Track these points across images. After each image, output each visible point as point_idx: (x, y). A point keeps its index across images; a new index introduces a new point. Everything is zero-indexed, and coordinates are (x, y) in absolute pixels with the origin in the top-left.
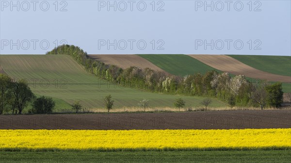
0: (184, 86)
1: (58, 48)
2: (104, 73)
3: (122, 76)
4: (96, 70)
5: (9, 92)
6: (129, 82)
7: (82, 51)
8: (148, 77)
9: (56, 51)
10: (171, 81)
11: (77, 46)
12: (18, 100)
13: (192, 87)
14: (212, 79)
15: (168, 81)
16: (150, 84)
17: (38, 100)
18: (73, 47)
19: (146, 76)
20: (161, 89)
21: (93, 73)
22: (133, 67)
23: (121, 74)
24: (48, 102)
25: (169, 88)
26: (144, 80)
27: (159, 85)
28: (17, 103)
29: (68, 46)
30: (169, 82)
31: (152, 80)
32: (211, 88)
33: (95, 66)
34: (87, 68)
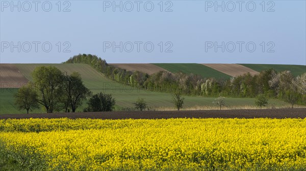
0: (231, 88)
1: (74, 58)
2: (127, 79)
3: (150, 81)
4: (117, 77)
5: (60, 88)
6: (158, 86)
7: (100, 59)
8: (183, 80)
9: (71, 61)
10: (213, 83)
11: (94, 55)
12: (71, 97)
13: (241, 88)
14: (270, 79)
15: (208, 84)
16: (185, 87)
17: (94, 97)
18: (90, 56)
19: (179, 80)
20: (199, 92)
21: (114, 80)
22: (162, 72)
23: (148, 79)
24: (107, 99)
25: (210, 90)
26: (177, 84)
27: (197, 88)
28: (70, 100)
29: (85, 55)
30: (210, 83)
31: (187, 83)
32: (270, 89)
33: (116, 72)
34: (107, 76)
